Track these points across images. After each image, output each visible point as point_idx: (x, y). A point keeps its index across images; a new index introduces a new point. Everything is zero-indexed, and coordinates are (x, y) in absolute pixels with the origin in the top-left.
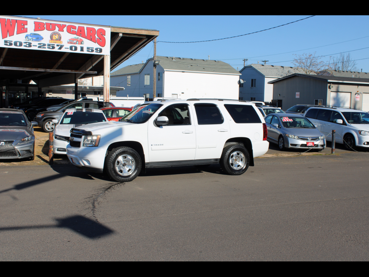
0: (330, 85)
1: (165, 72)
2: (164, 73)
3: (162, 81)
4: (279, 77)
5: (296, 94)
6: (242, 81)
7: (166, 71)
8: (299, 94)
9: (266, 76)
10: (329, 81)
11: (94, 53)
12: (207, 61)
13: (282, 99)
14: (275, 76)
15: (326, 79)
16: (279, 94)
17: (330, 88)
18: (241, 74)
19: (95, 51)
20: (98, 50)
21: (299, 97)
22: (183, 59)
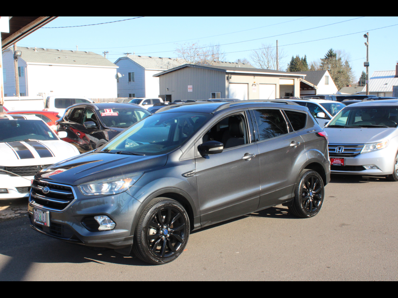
0: (229, 76)
1: (28, 66)
2: (26, 67)
3: (25, 77)
4: (163, 70)
5: (188, 87)
6: (120, 75)
7: (29, 64)
8: (192, 87)
9: (146, 69)
10: (228, 71)
12: (76, 52)
13: (171, 94)
14: (155, 68)
15: (225, 69)
16: (168, 89)
17: (228, 79)
18: (118, 67)
21: (192, 91)
22: (47, 50)
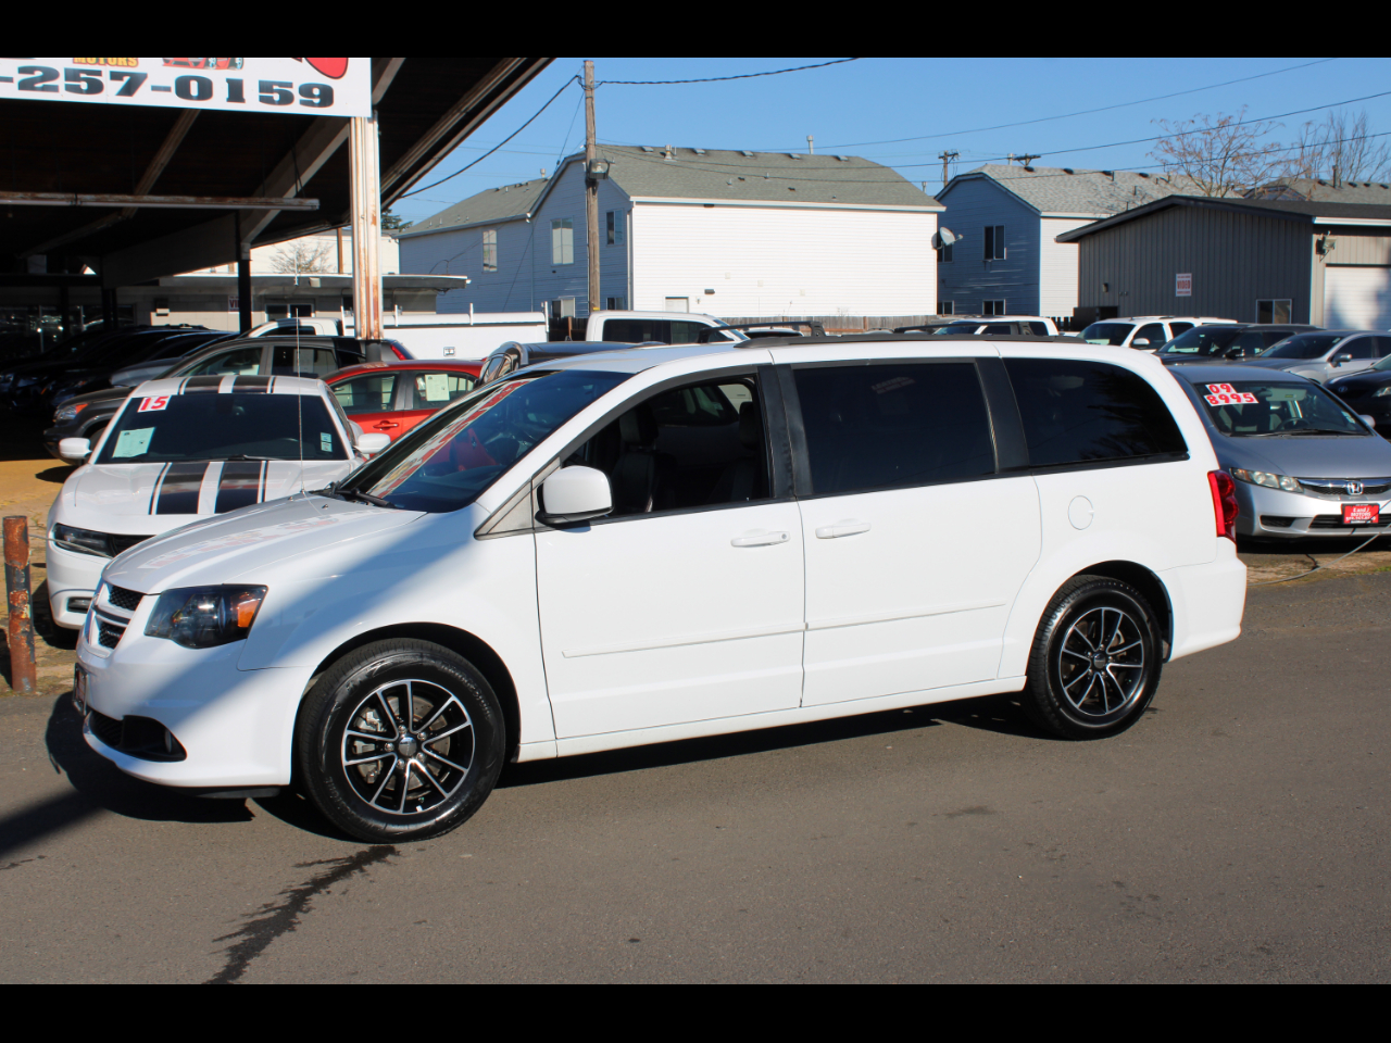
0: (1324, 239)
1: (636, 210)
2: (630, 212)
3: (625, 245)
4: (1098, 216)
5: (1178, 279)
6: (948, 237)
7: (638, 203)
8: (1190, 279)
9: (1043, 214)
10: (1319, 221)
11: (296, 108)
12: (801, 158)
13: (1117, 304)
14: (1080, 212)
15: (1304, 210)
16: (1106, 285)
17: (1320, 250)
18: (943, 209)
19: (298, 97)
20: (313, 96)
21: (1190, 295)
22: (707, 153)
